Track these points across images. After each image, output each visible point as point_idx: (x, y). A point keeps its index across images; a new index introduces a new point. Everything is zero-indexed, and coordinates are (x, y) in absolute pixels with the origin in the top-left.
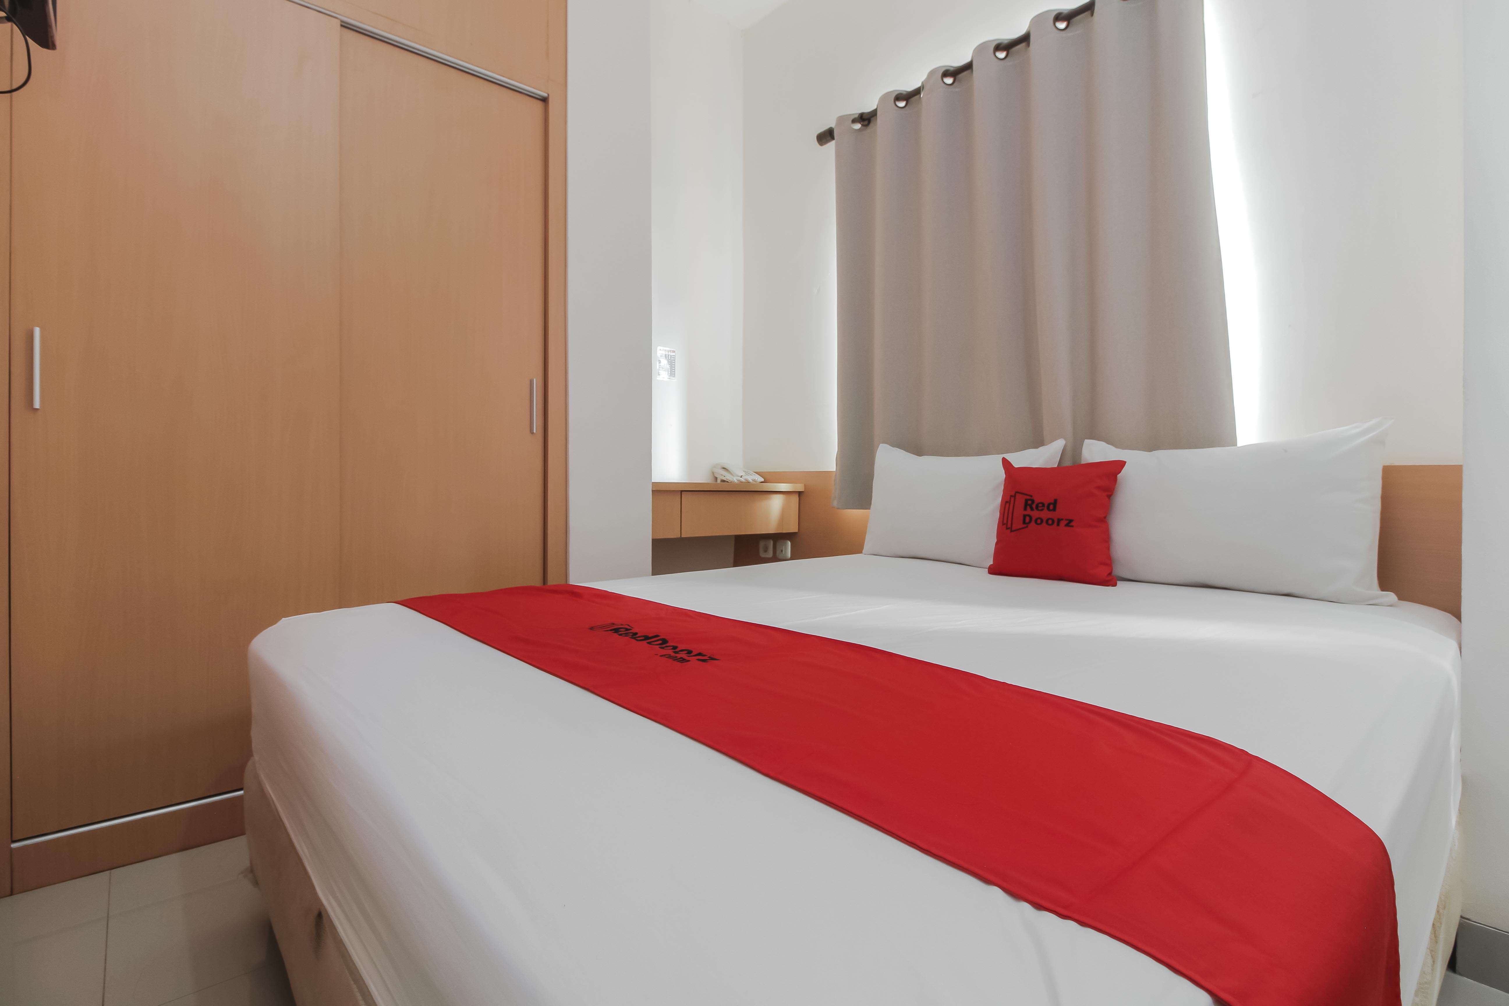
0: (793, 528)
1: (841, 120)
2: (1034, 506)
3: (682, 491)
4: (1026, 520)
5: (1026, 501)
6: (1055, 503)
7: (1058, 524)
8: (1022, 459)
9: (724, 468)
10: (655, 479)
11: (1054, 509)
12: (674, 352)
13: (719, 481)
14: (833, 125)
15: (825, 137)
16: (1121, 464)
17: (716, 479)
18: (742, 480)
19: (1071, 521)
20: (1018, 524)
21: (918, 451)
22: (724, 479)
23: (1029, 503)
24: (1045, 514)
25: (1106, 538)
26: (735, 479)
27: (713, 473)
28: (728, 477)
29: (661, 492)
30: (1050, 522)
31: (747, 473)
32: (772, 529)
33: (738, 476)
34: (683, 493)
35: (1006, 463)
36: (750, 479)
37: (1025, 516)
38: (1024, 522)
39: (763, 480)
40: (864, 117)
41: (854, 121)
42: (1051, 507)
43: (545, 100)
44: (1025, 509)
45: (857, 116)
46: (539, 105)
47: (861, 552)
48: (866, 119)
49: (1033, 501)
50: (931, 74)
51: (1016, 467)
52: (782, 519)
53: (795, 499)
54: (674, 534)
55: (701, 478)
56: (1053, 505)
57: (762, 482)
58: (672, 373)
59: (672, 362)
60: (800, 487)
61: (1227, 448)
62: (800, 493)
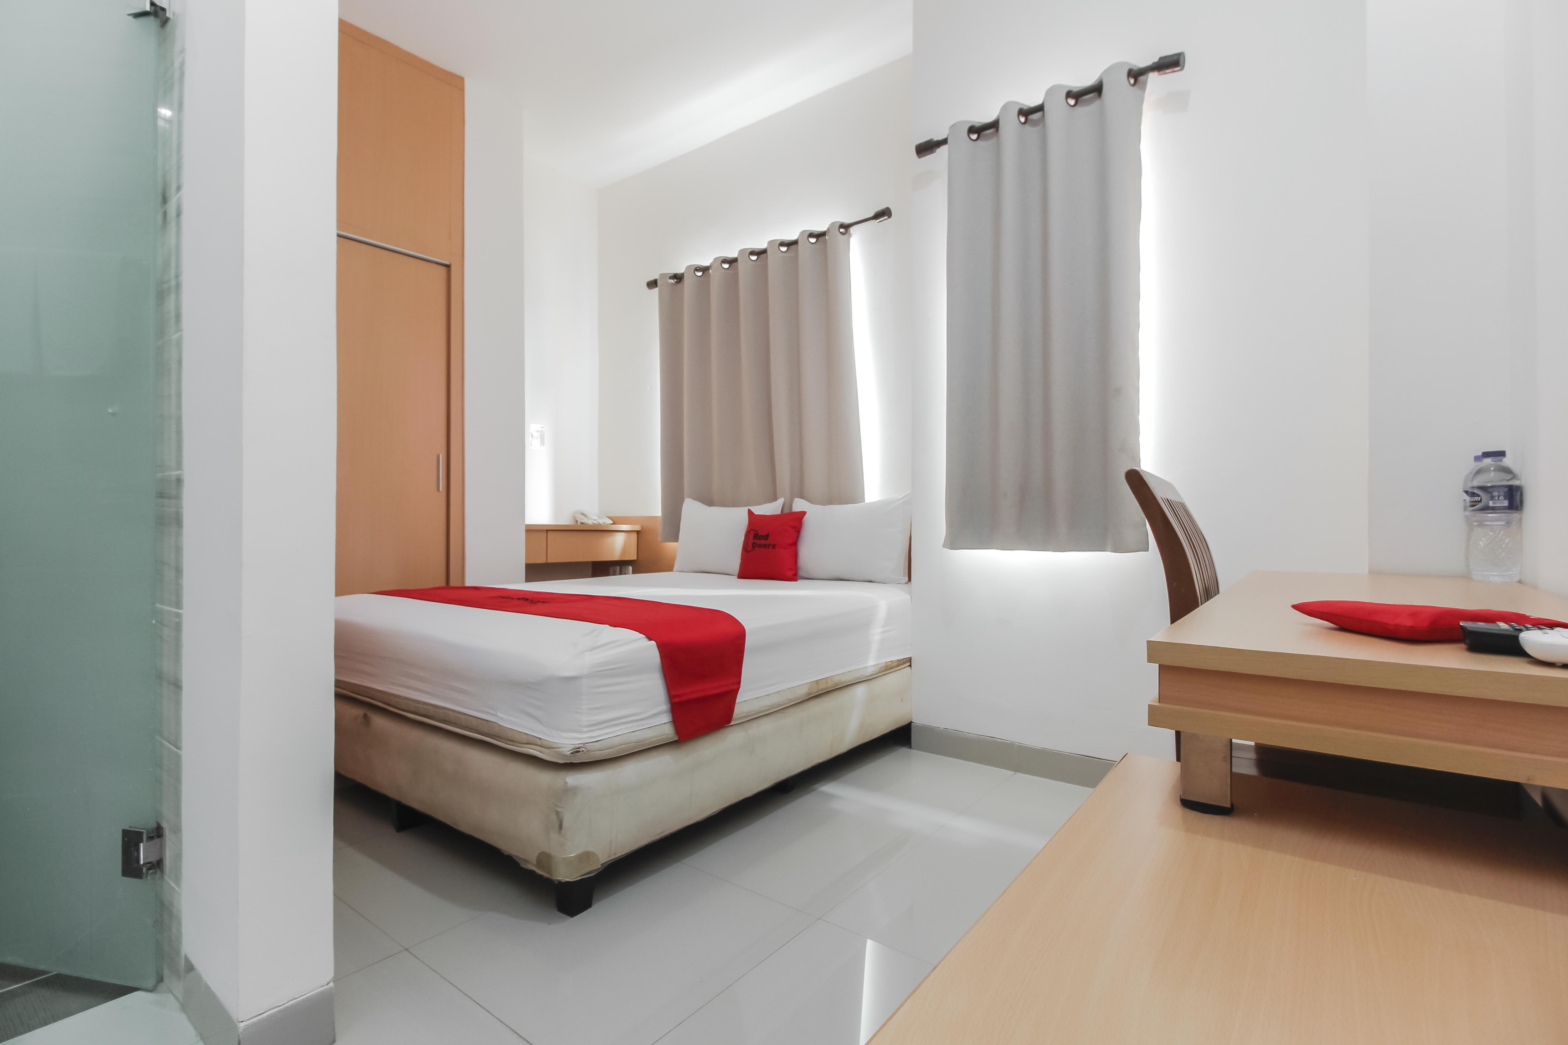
0: (634, 557)
1: (663, 276)
2: (758, 537)
3: (547, 531)
4: (754, 545)
5: (755, 534)
6: (768, 536)
7: (768, 548)
8: (758, 510)
9: (583, 514)
10: (527, 523)
11: (767, 539)
12: (543, 428)
13: (579, 523)
14: (657, 277)
15: (652, 284)
16: (804, 513)
17: (577, 521)
18: (595, 522)
19: (775, 545)
20: (750, 548)
21: (710, 503)
22: (582, 521)
23: (756, 536)
24: (763, 542)
25: (795, 556)
26: (590, 522)
27: (575, 517)
28: (585, 520)
29: (532, 531)
30: (765, 546)
31: (600, 517)
32: (616, 557)
33: (592, 519)
34: (549, 532)
35: (750, 512)
36: (601, 521)
37: (753, 543)
38: (753, 547)
39: (612, 522)
40: (677, 276)
41: (670, 278)
42: (766, 538)
43: (448, 267)
44: (754, 539)
45: (672, 275)
46: (443, 270)
47: (672, 571)
48: (678, 278)
49: (758, 534)
50: (716, 259)
51: (756, 514)
52: (624, 550)
53: (635, 536)
54: (542, 560)
55: (565, 521)
56: (767, 537)
57: (611, 524)
58: (542, 443)
59: (542, 438)
60: (637, 528)
61: (860, 504)
62: (638, 532)
